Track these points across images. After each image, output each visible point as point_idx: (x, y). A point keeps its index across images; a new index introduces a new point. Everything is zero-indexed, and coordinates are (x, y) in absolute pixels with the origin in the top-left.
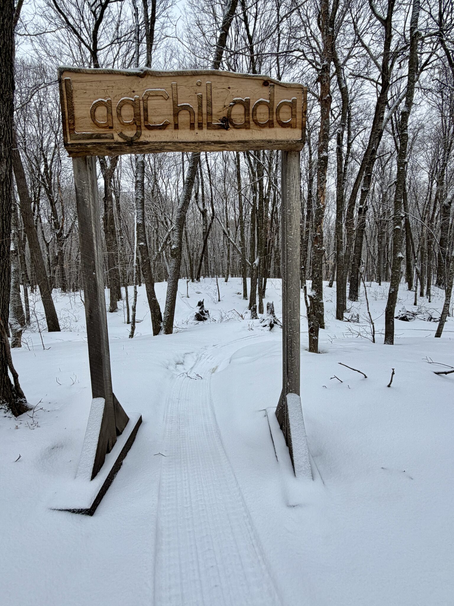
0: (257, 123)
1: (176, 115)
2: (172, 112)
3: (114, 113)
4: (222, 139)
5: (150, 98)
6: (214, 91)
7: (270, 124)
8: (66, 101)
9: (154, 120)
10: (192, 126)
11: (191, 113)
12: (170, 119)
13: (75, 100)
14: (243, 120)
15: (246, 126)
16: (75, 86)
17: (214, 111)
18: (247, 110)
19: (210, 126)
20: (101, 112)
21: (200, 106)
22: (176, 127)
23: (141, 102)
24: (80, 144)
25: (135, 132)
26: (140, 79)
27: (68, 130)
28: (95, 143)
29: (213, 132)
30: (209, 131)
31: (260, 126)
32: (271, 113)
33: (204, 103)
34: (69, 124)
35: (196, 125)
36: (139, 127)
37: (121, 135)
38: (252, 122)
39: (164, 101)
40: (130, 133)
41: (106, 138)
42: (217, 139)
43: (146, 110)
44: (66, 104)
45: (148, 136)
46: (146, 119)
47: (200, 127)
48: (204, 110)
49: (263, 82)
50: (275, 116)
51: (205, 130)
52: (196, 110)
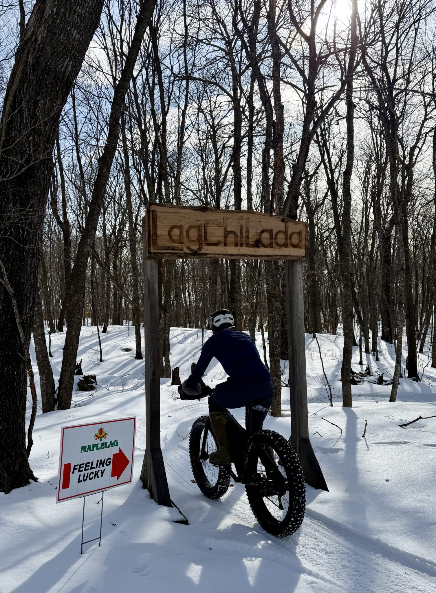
0: (278, 244)
1: (226, 237)
2: (223, 235)
3: (185, 234)
4: (255, 254)
5: (209, 225)
6: (250, 223)
7: (286, 245)
8: (151, 224)
9: (212, 239)
10: (236, 245)
11: (236, 236)
12: (222, 239)
13: (158, 224)
14: (269, 242)
15: (270, 246)
16: (158, 214)
17: (251, 235)
18: (271, 236)
19: (248, 245)
20: (176, 232)
21: (241, 232)
22: (226, 245)
23: (203, 228)
24: (160, 253)
25: (198, 247)
26: (203, 213)
27: (151, 243)
28: (170, 253)
29: (249, 248)
30: (247, 248)
31: (280, 246)
32: (286, 238)
33: (244, 230)
34: (153, 240)
35: (239, 244)
36: (201, 244)
37: (188, 248)
38: (274, 244)
39: (218, 228)
40: (195, 247)
41: (178, 250)
42: (252, 253)
43: (206, 233)
44: (151, 226)
45: (206, 249)
46: (206, 239)
47: (241, 245)
48: (244, 235)
49: (281, 219)
50: (289, 240)
51: (244, 248)
52: (239, 234)
